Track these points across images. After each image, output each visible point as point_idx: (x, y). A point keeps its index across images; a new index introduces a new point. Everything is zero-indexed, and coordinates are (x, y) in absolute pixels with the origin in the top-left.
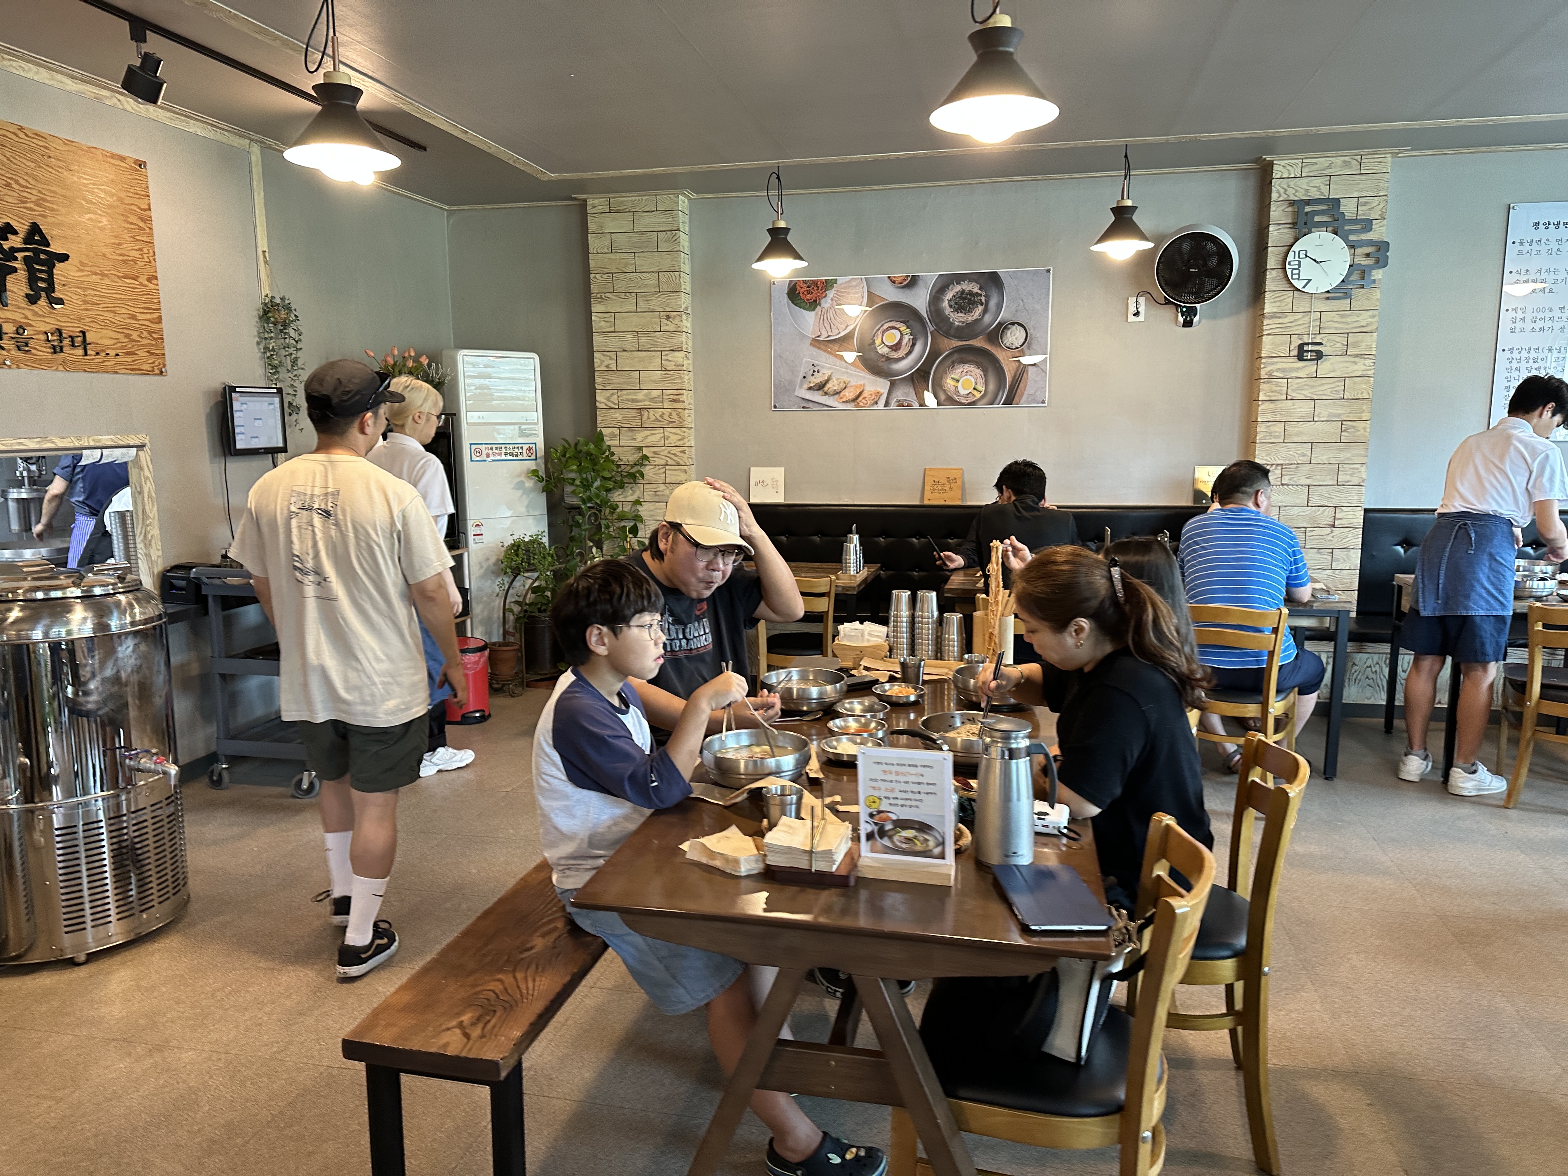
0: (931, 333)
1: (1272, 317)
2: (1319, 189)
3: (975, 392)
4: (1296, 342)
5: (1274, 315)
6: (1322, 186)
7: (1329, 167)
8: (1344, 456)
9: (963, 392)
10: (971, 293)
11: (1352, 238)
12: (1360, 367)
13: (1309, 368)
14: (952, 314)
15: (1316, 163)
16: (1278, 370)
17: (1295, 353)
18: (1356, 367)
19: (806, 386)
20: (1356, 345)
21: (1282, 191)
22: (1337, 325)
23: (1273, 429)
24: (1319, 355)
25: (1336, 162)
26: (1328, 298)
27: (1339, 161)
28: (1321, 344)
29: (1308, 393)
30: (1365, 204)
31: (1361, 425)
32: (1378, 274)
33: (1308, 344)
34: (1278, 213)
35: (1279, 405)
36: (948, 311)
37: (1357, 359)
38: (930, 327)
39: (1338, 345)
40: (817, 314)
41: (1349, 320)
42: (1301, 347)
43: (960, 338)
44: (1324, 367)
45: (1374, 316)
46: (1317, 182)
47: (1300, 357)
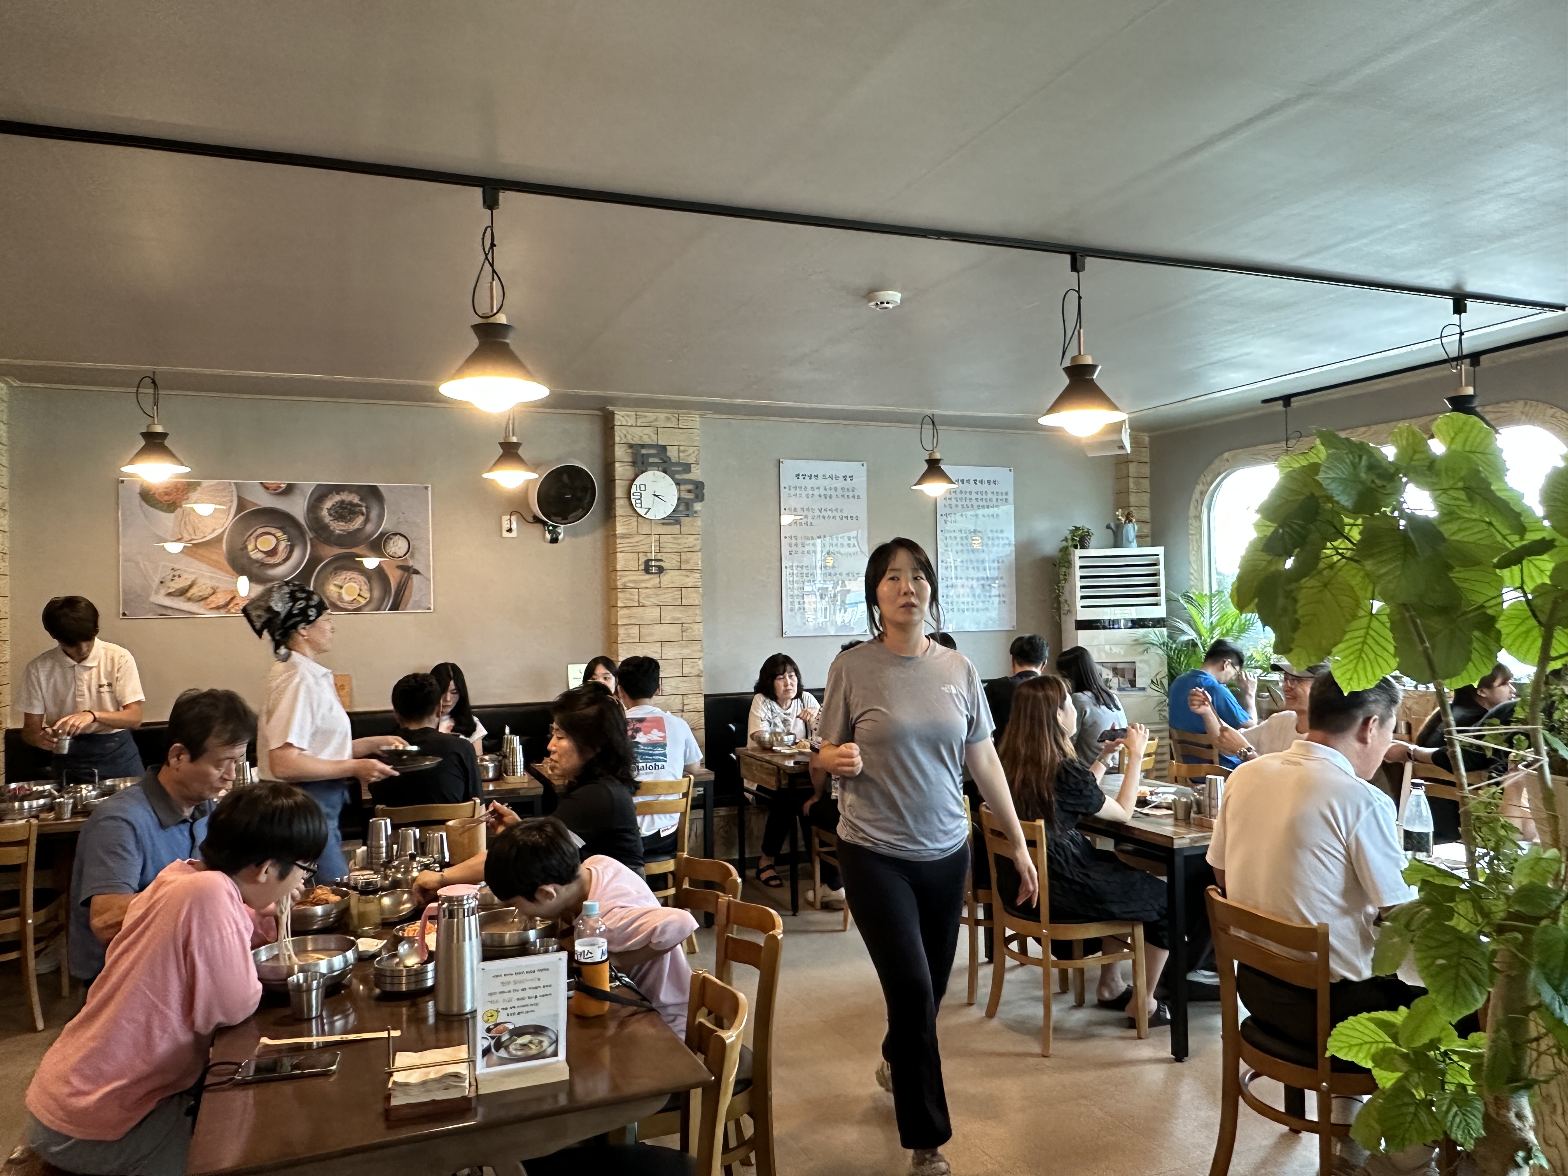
0: (311, 540)
1: (622, 538)
2: (650, 437)
3: (360, 599)
4: (643, 559)
5: (624, 536)
6: (651, 434)
7: (656, 420)
8: (686, 652)
9: (347, 598)
10: (351, 504)
11: (677, 477)
12: (691, 580)
13: (654, 580)
14: (331, 523)
15: (646, 417)
16: (630, 581)
17: (642, 567)
18: (688, 580)
19: (163, 592)
20: (687, 562)
21: (623, 436)
22: (672, 546)
23: (631, 631)
24: (661, 570)
25: (661, 416)
26: (663, 524)
27: (662, 416)
28: (661, 560)
29: (654, 600)
30: (684, 451)
31: (695, 626)
32: (698, 506)
33: (651, 560)
34: (620, 452)
35: (635, 610)
36: (328, 519)
37: (688, 573)
38: (310, 535)
39: (674, 562)
40: (176, 517)
41: (679, 541)
42: (647, 562)
43: (340, 545)
44: (666, 579)
45: (698, 539)
46: (648, 431)
47: (647, 570)
